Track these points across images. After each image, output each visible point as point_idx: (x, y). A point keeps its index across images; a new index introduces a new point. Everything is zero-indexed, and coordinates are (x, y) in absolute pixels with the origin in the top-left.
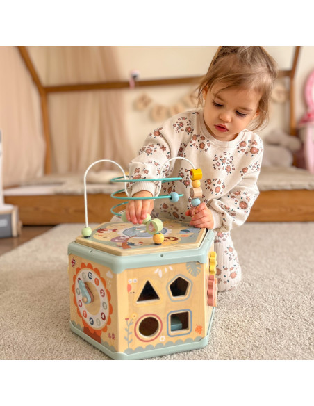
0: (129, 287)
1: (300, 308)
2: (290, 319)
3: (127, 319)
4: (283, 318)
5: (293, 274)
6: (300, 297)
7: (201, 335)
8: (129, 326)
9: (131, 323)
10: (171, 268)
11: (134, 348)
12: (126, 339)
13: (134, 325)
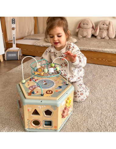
0: (28, 110)
1: (107, 119)
2: (100, 125)
3: (28, 120)
4: (97, 123)
5: (112, 100)
6: (109, 113)
7: (56, 129)
8: (29, 122)
9: (29, 121)
10: (45, 107)
11: (31, 128)
12: (28, 125)
13: (30, 122)
